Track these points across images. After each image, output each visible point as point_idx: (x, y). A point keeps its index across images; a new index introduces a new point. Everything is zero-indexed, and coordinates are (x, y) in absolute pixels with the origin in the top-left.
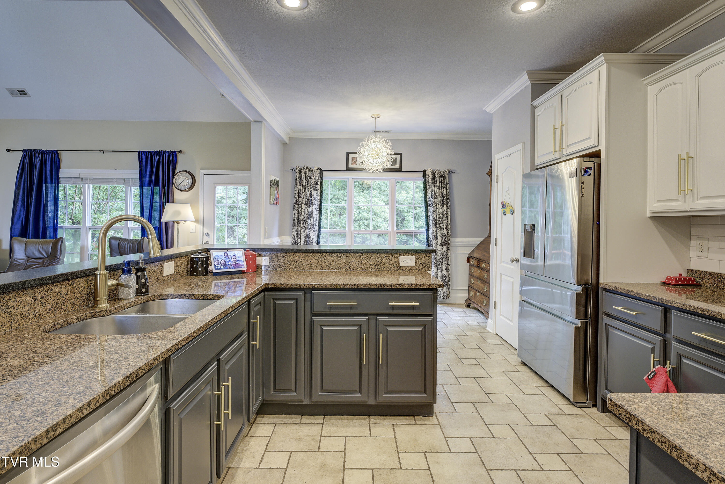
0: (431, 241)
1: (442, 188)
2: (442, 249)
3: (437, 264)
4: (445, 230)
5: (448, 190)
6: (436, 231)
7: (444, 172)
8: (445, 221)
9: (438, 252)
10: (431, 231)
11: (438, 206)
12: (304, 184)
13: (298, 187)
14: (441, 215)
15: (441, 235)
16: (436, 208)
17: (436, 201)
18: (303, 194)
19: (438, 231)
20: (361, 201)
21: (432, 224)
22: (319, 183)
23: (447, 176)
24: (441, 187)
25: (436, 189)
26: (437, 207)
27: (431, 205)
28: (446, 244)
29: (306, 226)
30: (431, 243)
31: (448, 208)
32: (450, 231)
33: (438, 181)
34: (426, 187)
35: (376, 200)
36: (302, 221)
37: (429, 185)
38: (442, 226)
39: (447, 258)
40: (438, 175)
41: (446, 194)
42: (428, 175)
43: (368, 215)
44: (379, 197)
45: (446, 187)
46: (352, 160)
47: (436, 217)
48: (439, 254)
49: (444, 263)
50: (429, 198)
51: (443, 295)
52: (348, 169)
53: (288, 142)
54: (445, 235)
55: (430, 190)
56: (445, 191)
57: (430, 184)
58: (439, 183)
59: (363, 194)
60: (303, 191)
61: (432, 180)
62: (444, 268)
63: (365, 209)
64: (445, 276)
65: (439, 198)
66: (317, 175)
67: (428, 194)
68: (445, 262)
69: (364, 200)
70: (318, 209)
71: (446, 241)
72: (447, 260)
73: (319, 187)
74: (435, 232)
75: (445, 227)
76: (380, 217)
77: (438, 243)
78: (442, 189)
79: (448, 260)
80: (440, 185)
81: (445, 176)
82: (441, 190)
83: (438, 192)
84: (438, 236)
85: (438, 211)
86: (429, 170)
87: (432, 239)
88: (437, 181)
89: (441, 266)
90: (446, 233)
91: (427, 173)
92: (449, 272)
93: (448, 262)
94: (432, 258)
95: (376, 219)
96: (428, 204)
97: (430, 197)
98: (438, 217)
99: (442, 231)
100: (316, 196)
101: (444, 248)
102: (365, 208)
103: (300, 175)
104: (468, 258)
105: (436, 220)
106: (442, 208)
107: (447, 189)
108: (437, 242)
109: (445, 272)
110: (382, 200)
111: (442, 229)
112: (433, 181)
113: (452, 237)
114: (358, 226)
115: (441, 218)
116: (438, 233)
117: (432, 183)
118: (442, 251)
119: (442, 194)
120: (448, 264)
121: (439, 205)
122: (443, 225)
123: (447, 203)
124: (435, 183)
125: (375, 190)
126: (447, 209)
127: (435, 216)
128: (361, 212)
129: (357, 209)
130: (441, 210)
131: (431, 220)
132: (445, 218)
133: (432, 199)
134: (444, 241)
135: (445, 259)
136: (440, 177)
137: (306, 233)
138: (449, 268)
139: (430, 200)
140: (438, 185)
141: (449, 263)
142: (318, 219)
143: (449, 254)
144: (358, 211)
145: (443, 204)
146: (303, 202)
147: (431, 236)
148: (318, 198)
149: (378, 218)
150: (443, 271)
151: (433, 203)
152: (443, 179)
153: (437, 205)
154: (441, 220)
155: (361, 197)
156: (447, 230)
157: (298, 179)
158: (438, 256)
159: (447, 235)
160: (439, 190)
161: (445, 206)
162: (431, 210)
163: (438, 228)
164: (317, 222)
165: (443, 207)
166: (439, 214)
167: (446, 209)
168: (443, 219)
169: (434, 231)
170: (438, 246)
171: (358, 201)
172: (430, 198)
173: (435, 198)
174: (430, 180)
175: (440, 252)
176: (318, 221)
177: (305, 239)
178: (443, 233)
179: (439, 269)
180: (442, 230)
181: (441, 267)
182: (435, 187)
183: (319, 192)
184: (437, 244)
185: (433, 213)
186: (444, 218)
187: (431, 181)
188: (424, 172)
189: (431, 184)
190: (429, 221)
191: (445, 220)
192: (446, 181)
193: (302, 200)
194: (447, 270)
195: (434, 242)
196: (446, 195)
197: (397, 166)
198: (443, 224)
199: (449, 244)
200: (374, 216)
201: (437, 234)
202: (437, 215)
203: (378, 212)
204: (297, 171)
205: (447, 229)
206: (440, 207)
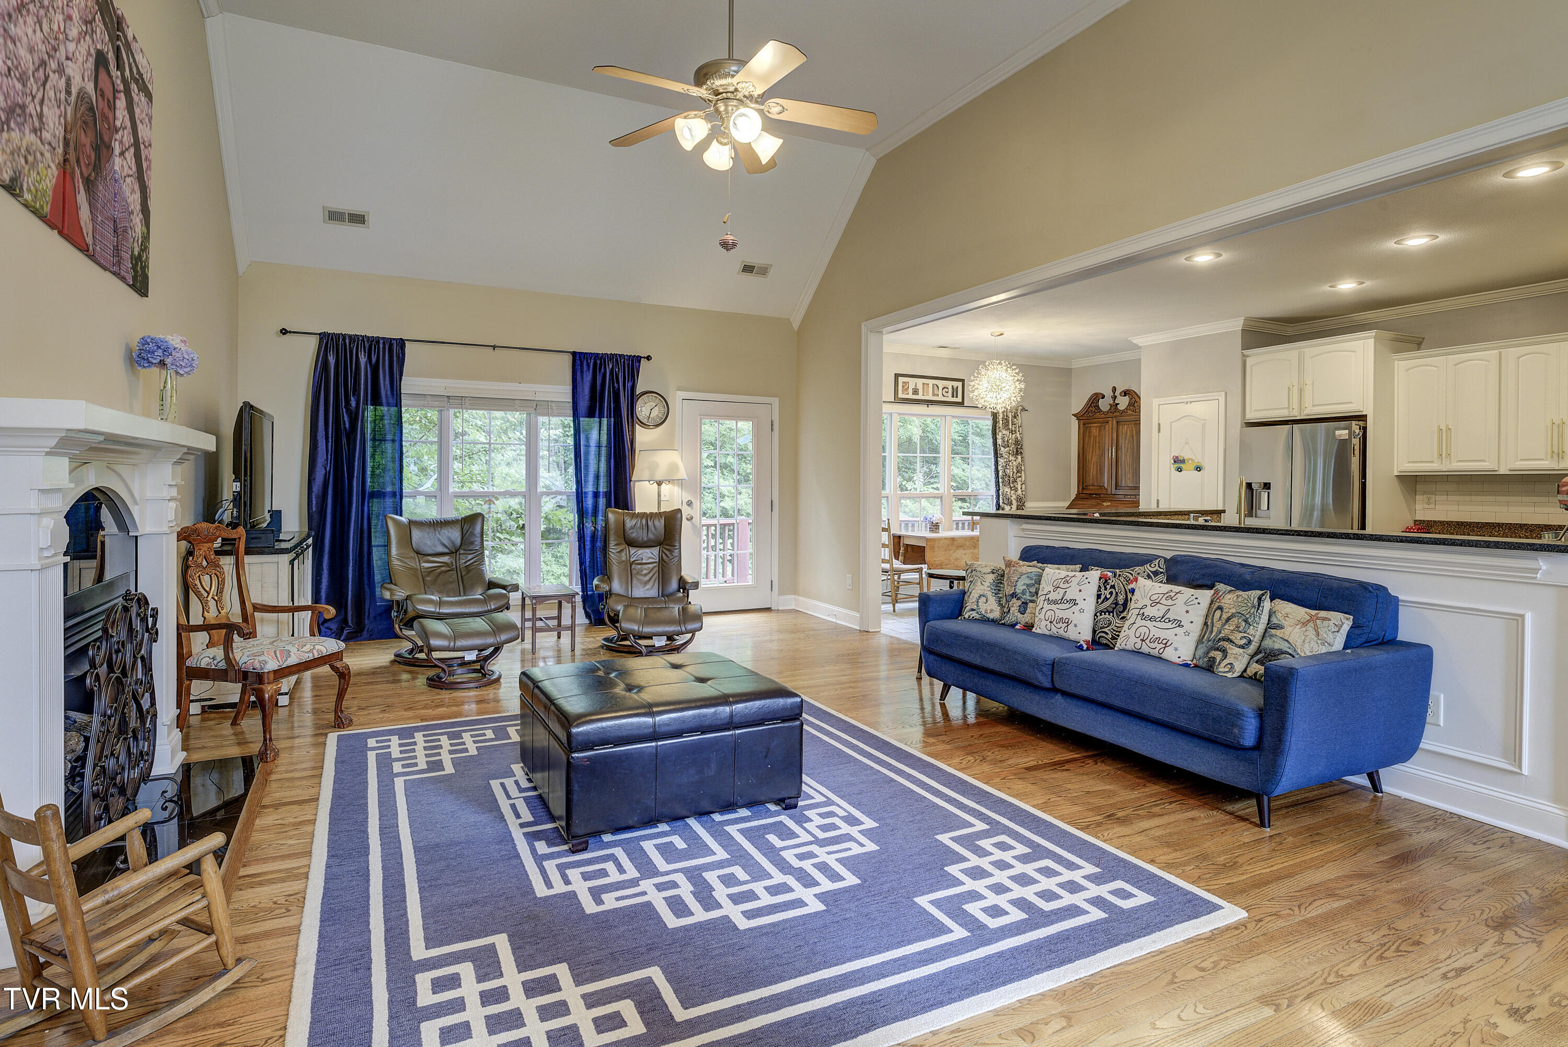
8: (1020, 480)
10: (1001, 491)
16: (1008, 461)
17: (1008, 451)
21: (1003, 482)
24: (1014, 431)
25: (1007, 434)
26: (1010, 459)
27: (1002, 456)
33: (1010, 423)
34: (995, 431)
37: (999, 428)
38: (1016, 486)
40: (1010, 414)
41: (1020, 440)
42: (998, 413)
46: (903, 387)
47: (1008, 473)
50: (1000, 446)
52: (897, 400)
54: (1021, 499)
55: (1000, 434)
56: (1019, 437)
57: (1001, 425)
58: (1012, 425)
61: (1003, 420)
65: (1012, 447)
67: (997, 441)
75: (1019, 488)
78: (1015, 433)
80: (1013, 428)
82: (1014, 436)
83: (1010, 437)
84: (1013, 500)
85: (1010, 465)
88: (1008, 423)
96: (998, 455)
97: (1001, 444)
99: (1016, 493)
105: (1009, 477)
106: (1016, 461)
111: (1016, 490)
112: (1004, 423)
115: (1015, 474)
116: (1012, 495)
119: (1016, 440)
121: (1012, 456)
124: (1006, 427)
127: (1007, 471)
130: (1015, 464)
131: (1001, 477)
132: (1020, 475)
133: (1003, 448)
136: (1012, 417)
139: (1001, 449)
140: (1010, 427)
145: (1016, 454)
147: (1002, 497)
151: (1005, 454)
152: (1015, 420)
153: (1010, 456)
154: (1014, 477)
156: (1022, 492)
160: (1012, 435)
161: (1019, 457)
162: (1002, 463)
163: (1012, 489)
165: (1017, 458)
166: (1012, 470)
167: (1021, 462)
168: (1017, 476)
169: (1006, 492)
173: (1007, 446)
174: (1000, 420)
178: (1017, 497)
182: (1006, 431)
185: (1004, 467)
187: (1001, 422)
189: (1002, 427)
190: (999, 477)
197: (959, 399)
198: (1017, 482)
206: (1013, 458)
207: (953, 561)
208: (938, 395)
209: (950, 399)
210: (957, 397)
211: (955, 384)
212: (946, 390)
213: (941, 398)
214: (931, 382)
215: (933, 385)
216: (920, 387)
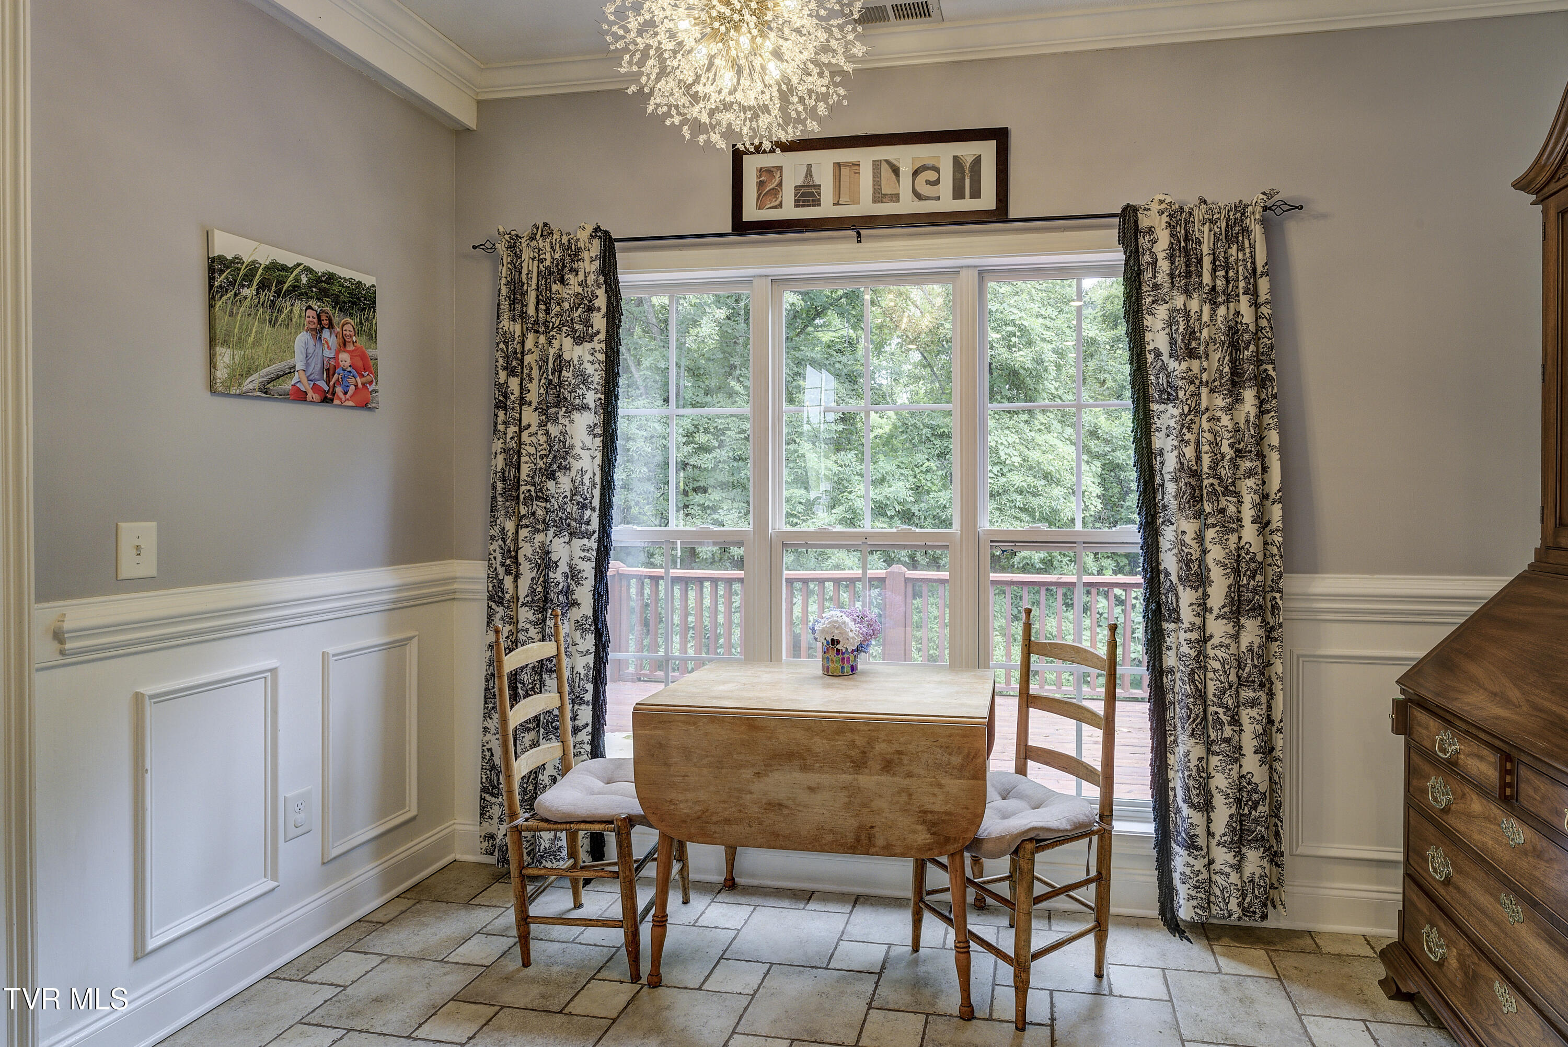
0: (1173, 588)
1: (1228, 296)
2: (1236, 637)
3: (1205, 718)
4: (1249, 533)
5: (1265, 310)
6: (1200, 538)
7: (1241, 208)
8: (1250, 482)
9: (1211, 653)
10: (1168, 534)
11: (1210, 400)
12: (531, 311)
13: (506, 324)
14: (1225, 448)
15: (1228, 556)
16: (1196, 411)
17: (1196, 370)
18: (528, 359)
19: (1210, 534)
20: (1005, 443)
21: (1176, 496)
22: (601, 301)
23: (1257, 231)
24: (1225, 292)
25: (1194, 305)
26: (1204, 404)
27: (1169, 397)
28: (1258, 610)
29: (540, 512)
30: (1171, 598)
31: (1267, 407)
32: (1277, 538)
33: (1207, 262)
34: (1139, 298)
35: (1051, 438)
36: (523, 489)
37: (1156, 287)
38: (1232, 509)
39: (1267, 686)
40: (1206, 229)
41: (1252, 328)
42: (1150, 231)
43: (1025, 481)
44: (1061, 431)
45: (1254, 293)
46: (761, 184)
47: (1198, 459)
48: (1217, 665)
49: (1246, 714)
50: (1158, 354)
51: (1244, 896)
52: (741, 227)
53: (471, 122)
54: (1253, 560)
55: (1162, 311)
56: (1247, 316)
57: (1163, 277)
58: (1214, 271)
59: (1012, 422)
60: (529, 344)
61: (1171, 258)
62: (1249, 743)
63: (1016, 464)
64: (1255, 790)
65: (1216, 356)
66: (589, 265)
67: (1148, 336)
68: (1254, 712)
69: (1014, 438)
70: (599, 431)
71: (1254, 591)
72: (1264, 699)
73: (599, 322)
74: (1194, 544)
75: (1248, 513)
76: (1058, 483)
77: (1210, 602)
78: (1227, 302)
79: (1271, 695)
80: (1220, 283)
81: (1246, 231)
82: (1222, 311)
83: (1205, 317)
84: (1211, 564)
85: (1206, 425)
86: (1155, 207)
87: (1174, 578)
88: (1200, 262)
89: (1228, 731)
90: (1256, 547)
91: (1144, 221)
92: (1277, 765)
93: (1269, 707)
94: (1179, 683)
95: (1047, 489)
96: (1153, 391)
97: (1164, 348)
98: (1206, 460)
99: (1233, 538)
100: (589, 369)
101: (1243, 634)
102: (1017, 460)
103: (516, 268)
104: (1396, 702)
105: (1196, 474)
106: (1229, 409)
107: (1262, 298)
108: (1206, 596)
109: (1251, 763)
110: (1069, 439)
111: (1230, 525)
112: (1180, 262)
113: (1291, 568)
114: (998, 509)
115: (1226, 463)
116: (1209, 546)
117: (1172, 275)
118: (1233, 646)
119: (1233, 329)
120: (1270, 721)
121: (1212, 391)
122: (1240, 503)
123: (1262, 381)
124: (1188, 275)
125: (1048, 414)
126: (1262, 413)
127: (1189, 452)
128: (1005, 470)
129: (996, 464)
130: (1225, 420)
131: (1167, 477)
132: (1249, 464)
133: (1172, 364)
134: (1247, 595)
135: (1251, 694)
136: (1217, 239)
137: (537, 545)
138: (1279, 741)
139: (1164, 367)
140: (1207, 279)
141: (1277, 715)
142: (598, 480)
143: (1278, 667)
144: (996, 469)
145: (1234, 384)
146: (528, 397)
147: (1169, 561)
148: (596, 374)
149: (1054, 486)
150: (1244, 761)
151: (1180, 383)
152: (1233, 250)
153: (1204, 391)
154: (1225, 472)
155: (1007, 432)
156: (1260, 532)
157: (504, 290)
158: (1210, 675)
159: (1260, 558)
160: (1214, 310)
161: (1249, 396)
162: (1172, 423)
163: (1211, 520)
164: (597, 492)
165: (1239, 400)
166: (1215, 444)
167: (1253, 411)
168: (1236, 467)
169: (1188, 539)
170: (1210, 618)
171: (997, 442)
172: (1165, 358)
173: (1192, 354)
174: (1161, 256)
175: (1219, 653)
176: (598, 487)
177: (534, 574)
178: (1239, 549)
179: (1215, 748)
180: (1233, 531)
181: (1227, 741)
182: (1187, 292)
183: (599, 345)
184: (1203, 608)
185: (1181, 434)
186: (1246, 464)
187: (1164, 265)
188: (1129, 216)
189: (1167, 279)
190: (1158, 480)
191: (1250, 474)
192: (1253, 256)
193: (523, 389)
194: (1266, 751)
195: (1187, 597)
196: (1256, 337)
197: (987, 202)
198: (1237, 494)
199: (1275, 608)
200: (1043, 482)
201: (1204, 552)
202: (1206, 448)
203: (1053, 469)
204: (501, 247)
205: (1262, 522)
206: (1220, 401)
207: (754, 810)
208: (895, 198)
209: (947, 203)
210: (976, 194)
211: (967, 150)
212: (932, 175)
213: (907, 205)
214: (865, 157)
215: (877, 165)
216: (825, 179)
